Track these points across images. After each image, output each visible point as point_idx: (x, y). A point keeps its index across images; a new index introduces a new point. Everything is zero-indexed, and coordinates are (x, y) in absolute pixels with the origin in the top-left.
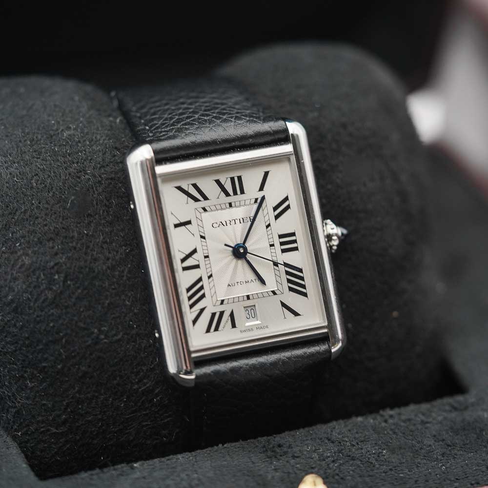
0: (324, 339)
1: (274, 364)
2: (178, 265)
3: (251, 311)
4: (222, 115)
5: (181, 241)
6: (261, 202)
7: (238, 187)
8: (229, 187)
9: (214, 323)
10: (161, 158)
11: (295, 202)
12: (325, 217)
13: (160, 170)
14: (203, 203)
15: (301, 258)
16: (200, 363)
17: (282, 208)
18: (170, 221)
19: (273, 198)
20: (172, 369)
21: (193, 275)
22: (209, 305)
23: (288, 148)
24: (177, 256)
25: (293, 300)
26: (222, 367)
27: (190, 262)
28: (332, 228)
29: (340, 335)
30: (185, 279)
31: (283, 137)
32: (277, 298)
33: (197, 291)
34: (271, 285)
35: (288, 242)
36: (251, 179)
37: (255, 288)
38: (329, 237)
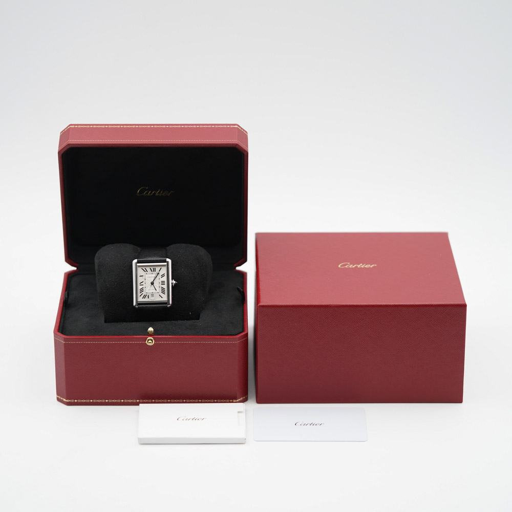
0: (166, 303)
1: (155, 307)
2: (139, 284)
3: (152, 295)
4: (154, 255)
5: (140, 280)
6: (158, 273)
7: (155, 270)
8: (152, 270)
9: (144, 297)
10: (138, 262)
11: (166, 275)
12: (172, 279)
13: (138, 264)
14: (146, 272)
15: (165, 286)
16: (139, 304)
17: (163, 276)
18: (139, 275)
19: (161, 273)
20: (134, 304)
21: (142, 287)
22: (144, 293)
23: (166, 264)
24: (139, 282)
25: (162, 295)
26: (144, 306)
27: (141, 284)
28: (174, 282)
29: (171, 303)
30: (140, 287)
31: (165, 261)
32: (158, 294)
33: (142, 290)
34: (158, 291)
35: (163, 283)
36: (158, 269)
37: (154, 291)
38: (172, 283)
